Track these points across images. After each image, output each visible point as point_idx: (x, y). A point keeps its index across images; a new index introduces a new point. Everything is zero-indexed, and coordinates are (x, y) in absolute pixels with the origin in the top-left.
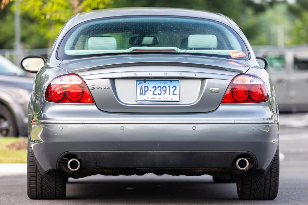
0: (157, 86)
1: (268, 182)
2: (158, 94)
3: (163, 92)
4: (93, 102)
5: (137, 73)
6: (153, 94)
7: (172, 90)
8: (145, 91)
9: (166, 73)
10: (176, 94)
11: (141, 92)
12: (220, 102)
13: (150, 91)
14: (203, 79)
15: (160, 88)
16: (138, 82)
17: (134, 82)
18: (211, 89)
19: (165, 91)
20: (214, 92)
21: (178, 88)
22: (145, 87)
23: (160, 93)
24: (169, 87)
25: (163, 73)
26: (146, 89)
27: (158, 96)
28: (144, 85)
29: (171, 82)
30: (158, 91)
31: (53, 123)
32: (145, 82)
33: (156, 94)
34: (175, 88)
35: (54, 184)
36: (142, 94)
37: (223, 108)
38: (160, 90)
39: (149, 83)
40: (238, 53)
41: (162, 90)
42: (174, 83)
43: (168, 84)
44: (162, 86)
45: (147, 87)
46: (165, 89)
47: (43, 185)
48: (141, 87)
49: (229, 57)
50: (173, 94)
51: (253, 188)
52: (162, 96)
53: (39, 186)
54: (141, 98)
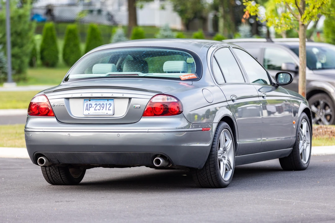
0: (98, 103)
1: (209, 174)
2: (98, 109)
3: (102, 108)
4: (54, 116)
5: (82, 94)
6: (95, 110)
7: (108, 106)
8: (90, 107)
9: (102, 94)
10: (111, 110)
11: (87, 108)
12: (141, 116)
13: (93, 107)
14: (130, 99)
15: (100, 105)
16: (85, 101)
17: (82, 100)
18: (134, 106)
19: (103, 107)
20: (137, 108)
21: (112, 106)
22: (90, 104)
23: (99, 109)
24: (106, 104)
25: (100, 94)
26: (90, 106)
27: (98, 111)
28: (89, 102)
29: (108, 100)
30: (98, 107)
31: (29, 131)
32: (90, 100)
33: (97, 110)
34: (110, 105)
35: (59, 174)
36: (87, 110)
37: (144, 120)
38: (100, 107)
39: (93, 101)
40: (189, 76)
41: (101, 107)
42: (110, 102)
43: (105, 102)
44: (101, 103)
45: (91, 104)
46: (103, 106)
47: (52, 175)
48: (87, 104)
49: (179, 79)
50: (109, 110)
51: (199, 179)
52: (101, 111)
53: (49, 175)
54: (86, 112)
